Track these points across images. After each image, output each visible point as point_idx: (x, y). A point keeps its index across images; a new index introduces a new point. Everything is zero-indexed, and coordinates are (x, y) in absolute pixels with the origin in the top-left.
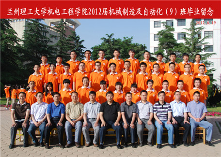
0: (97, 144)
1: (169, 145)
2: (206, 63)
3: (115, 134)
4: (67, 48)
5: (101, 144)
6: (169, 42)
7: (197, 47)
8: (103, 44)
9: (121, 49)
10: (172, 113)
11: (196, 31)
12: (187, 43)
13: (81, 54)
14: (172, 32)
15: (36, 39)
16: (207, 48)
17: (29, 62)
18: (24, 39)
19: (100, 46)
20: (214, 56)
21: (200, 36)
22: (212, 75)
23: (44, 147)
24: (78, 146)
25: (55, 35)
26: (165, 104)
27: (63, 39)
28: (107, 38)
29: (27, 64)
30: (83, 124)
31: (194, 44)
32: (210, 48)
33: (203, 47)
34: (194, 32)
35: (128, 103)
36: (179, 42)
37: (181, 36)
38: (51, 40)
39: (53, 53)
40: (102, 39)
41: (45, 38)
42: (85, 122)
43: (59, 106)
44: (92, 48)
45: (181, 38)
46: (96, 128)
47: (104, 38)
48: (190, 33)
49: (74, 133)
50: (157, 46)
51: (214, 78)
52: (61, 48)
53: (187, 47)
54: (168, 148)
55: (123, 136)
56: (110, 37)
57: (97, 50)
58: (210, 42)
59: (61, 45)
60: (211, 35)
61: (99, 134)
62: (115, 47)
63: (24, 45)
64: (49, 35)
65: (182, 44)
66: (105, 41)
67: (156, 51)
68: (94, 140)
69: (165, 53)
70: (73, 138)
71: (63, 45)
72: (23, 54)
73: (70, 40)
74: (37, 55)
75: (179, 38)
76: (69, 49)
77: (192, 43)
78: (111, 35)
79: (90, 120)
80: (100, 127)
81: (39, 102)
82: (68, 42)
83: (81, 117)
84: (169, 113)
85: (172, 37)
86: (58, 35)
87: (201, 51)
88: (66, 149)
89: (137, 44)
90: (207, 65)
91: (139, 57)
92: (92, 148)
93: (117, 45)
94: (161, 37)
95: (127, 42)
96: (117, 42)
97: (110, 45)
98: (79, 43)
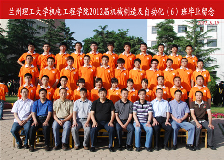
0: (87, 146)
2: (209, 59)
3: (108, 135)
4: (55, 40)
5: (92, 146)
6: (168, 35)
7: (199, 42)
8: (96, 37)
9: (115, 42)
11: (198, 23)
12: (188, 37)
13: (71, 47)
14: (171, 24)
15: (21, 30)
16: (210, 42)
17: (13, 56)
18: (8, 30)
19: (92, 38)
20: (217, 51)
21: (202, 28)
22: (215, 72)
23: (29, 149)
25: (43, 26)
27: (51, 30)
28: (100, 30)
29: (12, 58)
30: (72, 124)
31: (196, 38)
32: (213, 42)
33: (205, 41)
34: (196, 25)
36: (179, 35)
37: (182, 29)
38: (38, 31)
39: (40, 45)
40: (95, 31)
41: (32, 28)
42: (74, 122)
43: (45, 103)
44: (83, 41)
45: (182, 31)
46: (86, 129)
47: (97, 30)
48: (191, 25)
49: (61, 134)
50: (155, 40)
51: (217, 76)
52: (49, 41)
53: (187, 41)
55: (115, 138)
56: (104, 28)
57: (88, 42)
58: (212, 35)
59: (49, 36)
60: (215, 28)
61: (89, 135)
62: (109, 40)
63: (8, 36)
64: (36, 25)
65: (183, 38)
66: (97, 33)
67: (154, 45)
68: (84, 142)
71: (51, 37)
72: (7, 46)
73: (59, 32)
74: (22, 47)
75: (179, 31)
76: (58, 41)
77: (193, 37)
78: (105, 27)
79: (80, 120)
80: (91, 128)
81: (23, 99)
82: (57, 33)
83: (70, 116)
85: (171, 29)
86: (45, 26)
87: (203, 46)
88: (53, 152)
89: (133, 37)
90: (210, 62)
91: (134, 52)
92: (82, 151)
93: (111, 38)
94: (160, 29)
95: (123, 35)
96: (111, 35)
97: (104, 38)
98: (69, 35)
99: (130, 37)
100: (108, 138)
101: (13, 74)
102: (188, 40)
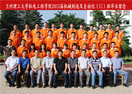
1: (99, 86)
2: (125, 32)
6: (100, 17)
7: (118, 21)
8: (55, 18)
10: (102, 65)
12: (112, 18)
13: (40, 24)
14: (102, 11)
15: (10, 13)
16: (125, 22)
17: (5, 29)
19: (53, 19)
20: (130, 27)
22: (128, 40)
24: (39, 86)
26: (97, 59)
27: (28, 14)
28: (58, 14)
31: (117, 19)
33: (122, 21)
35: (72, 57)
36: (106, 17)
37: (108, 13)
39: (21, 23)
40: (55, 14)
41: (16, 13)
43: (26, 59)
44: (48, 21)
45: (108, 15)
48: (114, 11)
49: (36, 78)
50: (92, 20)
51: (129, 42)
54: (99, 88)
56: (60, 13)
57: (51, 21)
58: (127, 18)
59: (27, 18)
63: (1, 17)
65: (109, 19)
66: (57, 16)
67: (91, 23)
69: (97, 24)
70: (36, 81)
73: (33, 15)
74: (10, 24)
75: (106, 15)
76: (32, 21)
77: (115, 18)
79: (47, 69)
81: (13, 56)
83: (41, 67)
84: (100, 65)
85: (102, 14)
87: (121, 24)
88: (30, 88)
90: (125, 33)
93: (65, 19)
94: (95, 14)
95: (72, 17)
96: (65, 17)
97: (60, 19)
98: (39, 17)
99: (77, 18)
100: (64, 80)
101: (4, 41)
102: (112, 20)
